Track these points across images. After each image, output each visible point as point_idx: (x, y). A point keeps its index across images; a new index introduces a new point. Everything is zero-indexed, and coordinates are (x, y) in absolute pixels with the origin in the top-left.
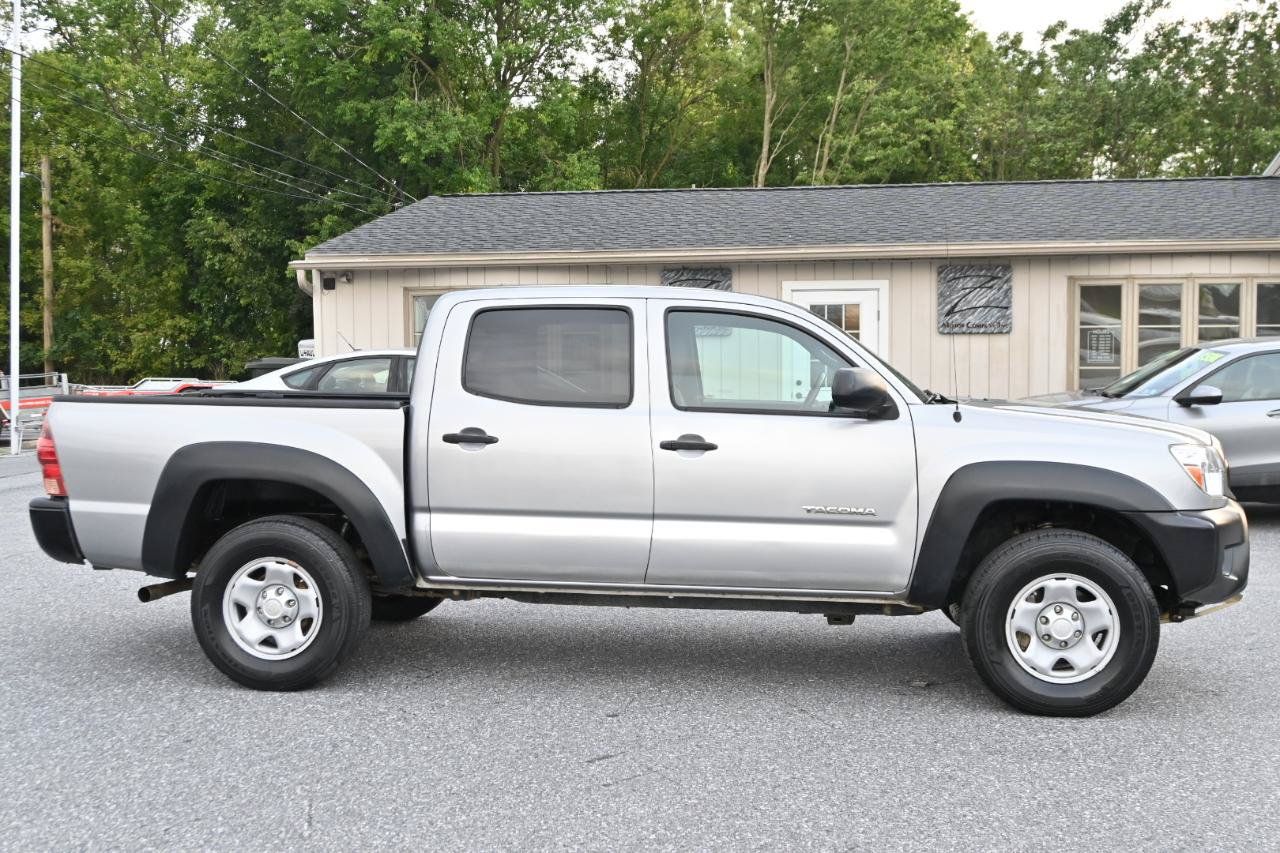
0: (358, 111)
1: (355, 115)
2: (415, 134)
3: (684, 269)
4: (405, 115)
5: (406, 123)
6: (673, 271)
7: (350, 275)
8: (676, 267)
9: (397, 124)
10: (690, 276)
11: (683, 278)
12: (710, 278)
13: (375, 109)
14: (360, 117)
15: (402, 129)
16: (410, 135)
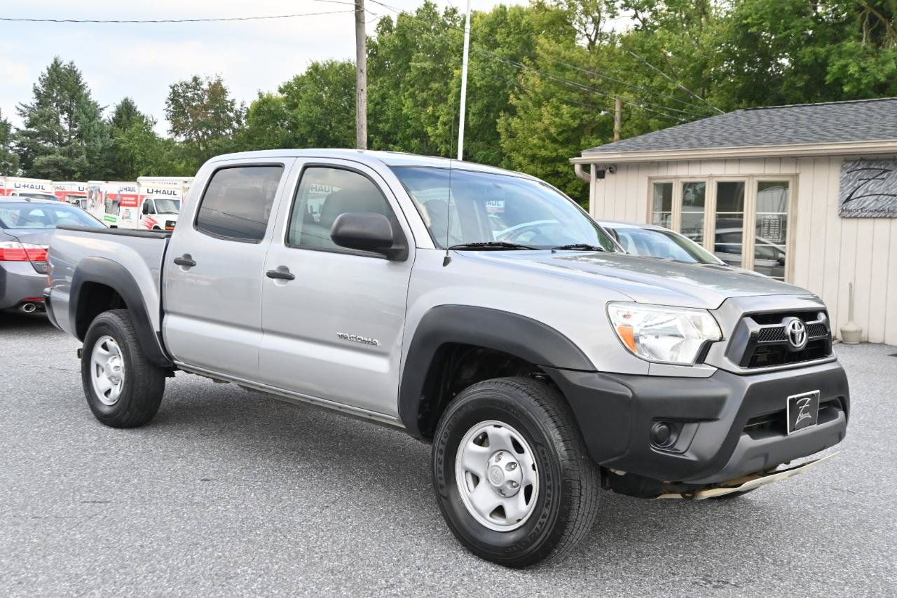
0: (815, 54)
1: (813, 57)
2: (856, 69)
3: (862, 160)
4: (851, 54)
5: (850, 60)
6: (850, 161)
7: (613, 168)
8: (854, 157)
9: (842, 62)
10: (865, 166)
11: (859, 168)
12: (882, 167)
13: (829, 52)
14: (816, 59)
15: (846, 66)
16: (852, 69)
